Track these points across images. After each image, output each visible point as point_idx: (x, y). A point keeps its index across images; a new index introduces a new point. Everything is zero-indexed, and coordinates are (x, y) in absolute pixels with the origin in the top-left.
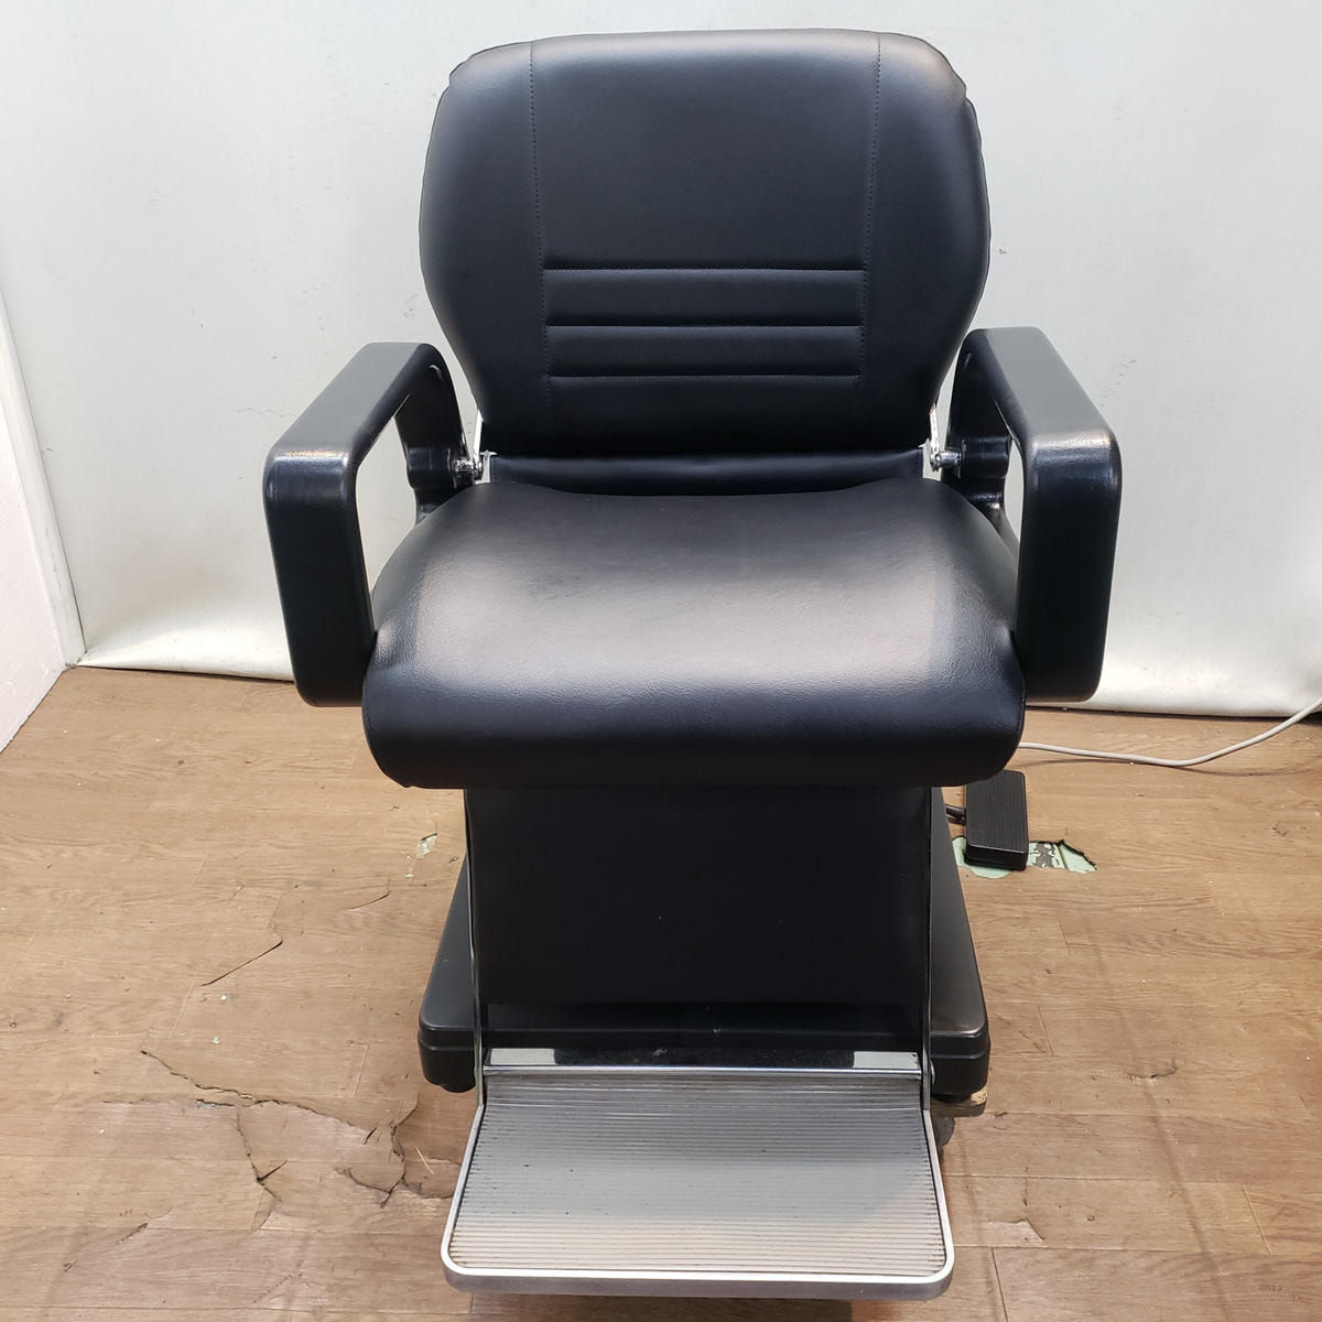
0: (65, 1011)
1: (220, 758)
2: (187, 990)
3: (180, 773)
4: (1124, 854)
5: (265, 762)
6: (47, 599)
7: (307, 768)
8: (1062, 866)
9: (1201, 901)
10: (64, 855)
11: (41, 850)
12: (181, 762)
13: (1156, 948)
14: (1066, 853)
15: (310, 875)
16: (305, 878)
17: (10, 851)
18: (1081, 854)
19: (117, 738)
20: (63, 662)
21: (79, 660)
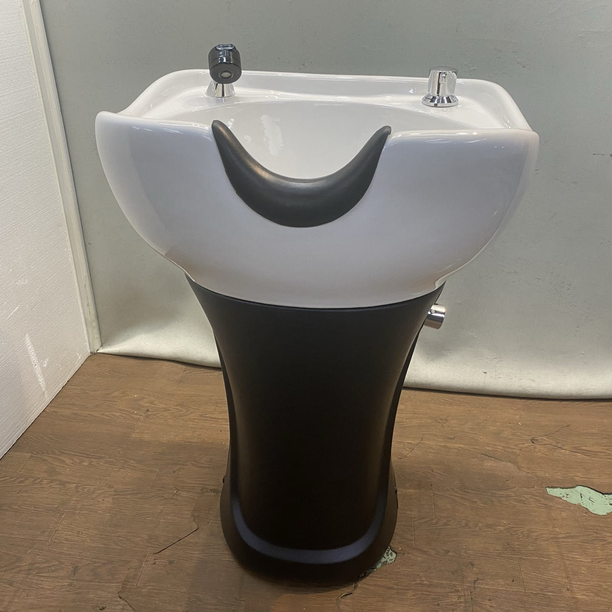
0: (80, 565)
1: (169, 410)
2: (145, 556)
3: (147, 417)
5: (192, 413)
6: (83, 320)
7: (213, 418)
10: (84, 464)
11: (72, 459)
12: (148, 411)
15: (214, 486)
16: (212, 487)
17: (56, 458)
19: (116, 394)
20: (89, 351)
21: (98, 350)
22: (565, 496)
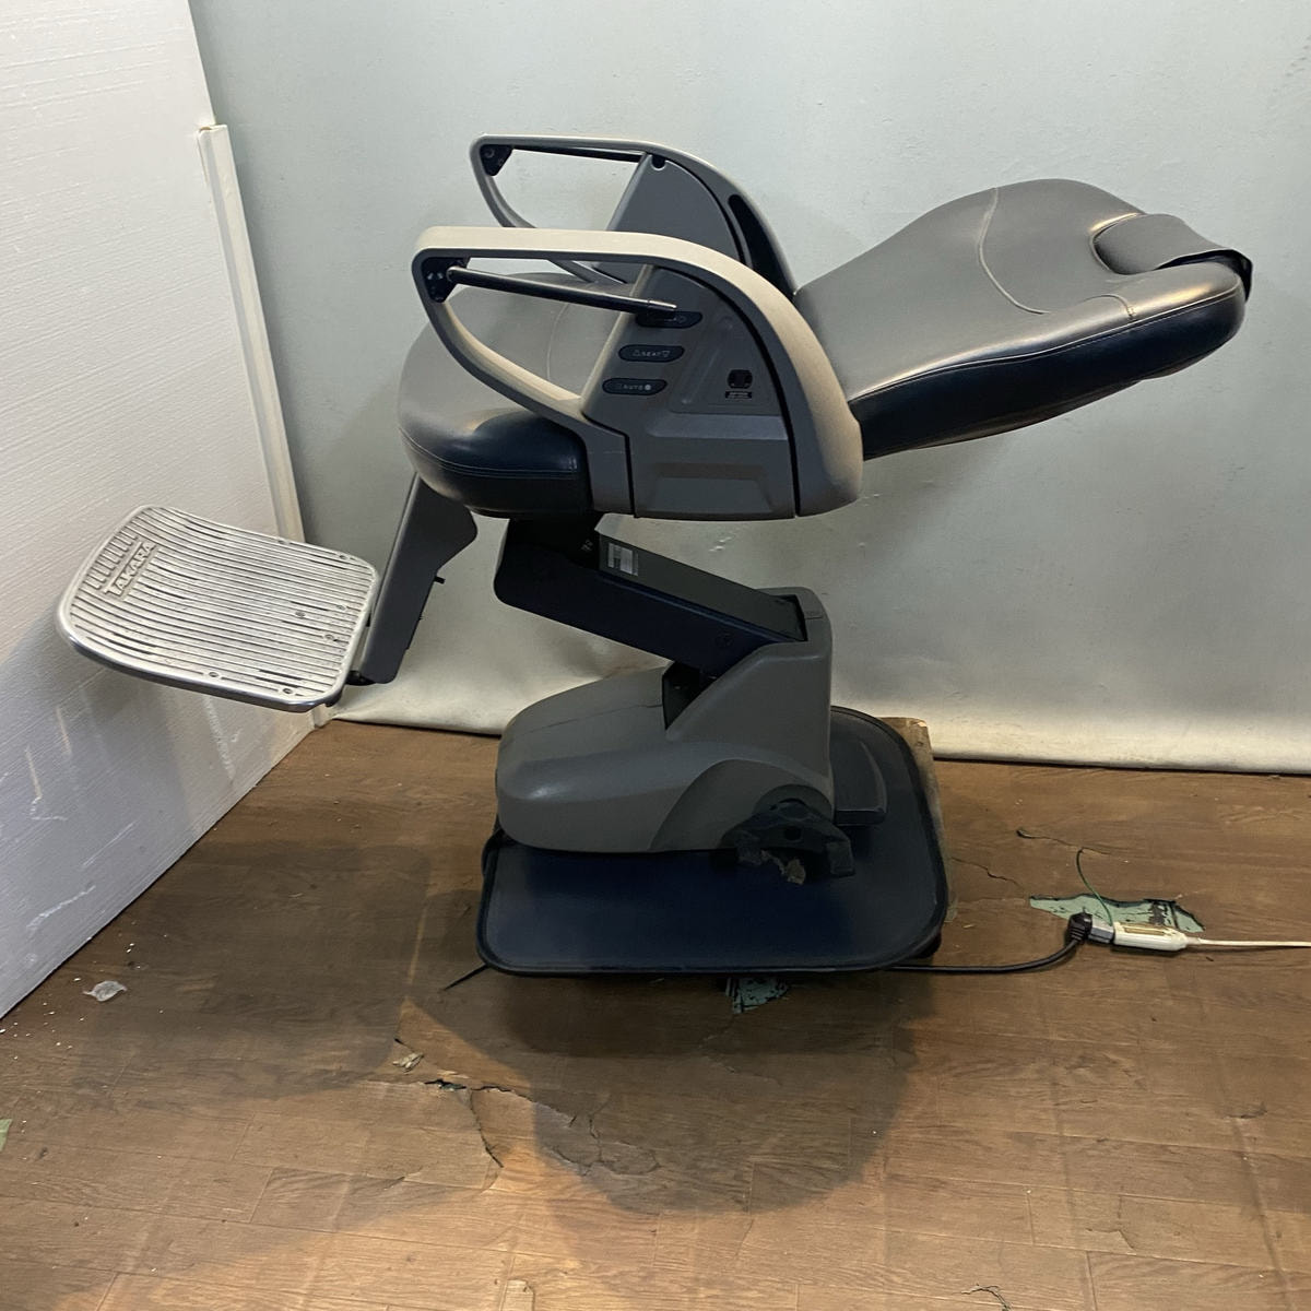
2: (427, 993)
3: (419, 813)
4: (1232, 916)
13: (1254, 1004)
14: (1177, 913)
18: (1192, 916)
22: (1059, 909)
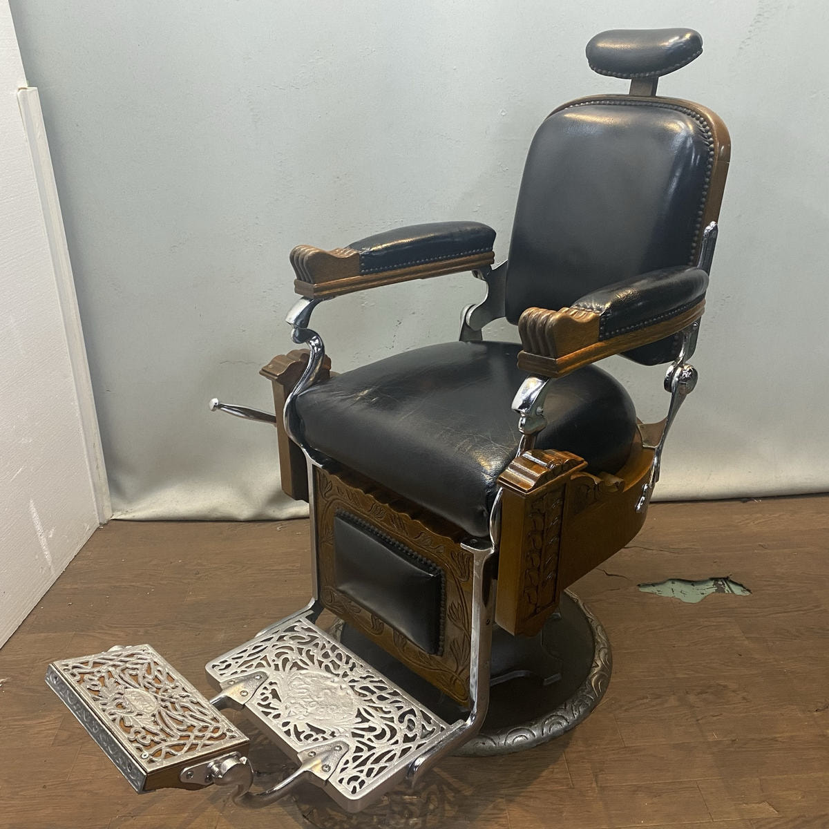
1: (222, 569)
3: (199, 579)
4: (765, 583)
5: (248, 568)
8: (730, 592)
9: (817, 607)
13: (798, 637)
14: (731, 585)
18: (741, 585)
22: (657, 592)
